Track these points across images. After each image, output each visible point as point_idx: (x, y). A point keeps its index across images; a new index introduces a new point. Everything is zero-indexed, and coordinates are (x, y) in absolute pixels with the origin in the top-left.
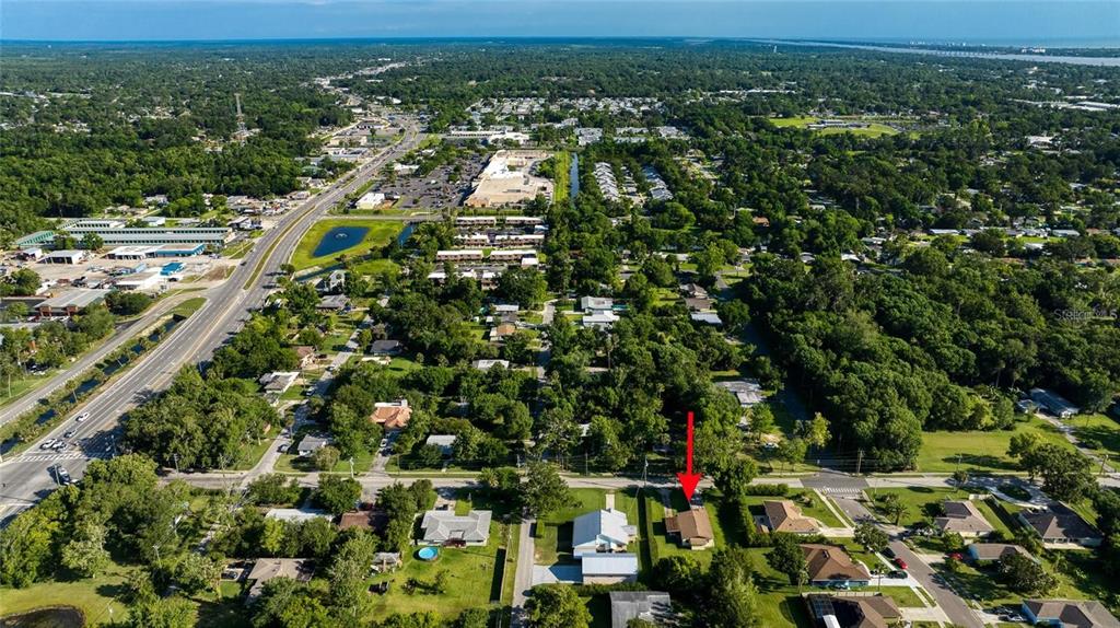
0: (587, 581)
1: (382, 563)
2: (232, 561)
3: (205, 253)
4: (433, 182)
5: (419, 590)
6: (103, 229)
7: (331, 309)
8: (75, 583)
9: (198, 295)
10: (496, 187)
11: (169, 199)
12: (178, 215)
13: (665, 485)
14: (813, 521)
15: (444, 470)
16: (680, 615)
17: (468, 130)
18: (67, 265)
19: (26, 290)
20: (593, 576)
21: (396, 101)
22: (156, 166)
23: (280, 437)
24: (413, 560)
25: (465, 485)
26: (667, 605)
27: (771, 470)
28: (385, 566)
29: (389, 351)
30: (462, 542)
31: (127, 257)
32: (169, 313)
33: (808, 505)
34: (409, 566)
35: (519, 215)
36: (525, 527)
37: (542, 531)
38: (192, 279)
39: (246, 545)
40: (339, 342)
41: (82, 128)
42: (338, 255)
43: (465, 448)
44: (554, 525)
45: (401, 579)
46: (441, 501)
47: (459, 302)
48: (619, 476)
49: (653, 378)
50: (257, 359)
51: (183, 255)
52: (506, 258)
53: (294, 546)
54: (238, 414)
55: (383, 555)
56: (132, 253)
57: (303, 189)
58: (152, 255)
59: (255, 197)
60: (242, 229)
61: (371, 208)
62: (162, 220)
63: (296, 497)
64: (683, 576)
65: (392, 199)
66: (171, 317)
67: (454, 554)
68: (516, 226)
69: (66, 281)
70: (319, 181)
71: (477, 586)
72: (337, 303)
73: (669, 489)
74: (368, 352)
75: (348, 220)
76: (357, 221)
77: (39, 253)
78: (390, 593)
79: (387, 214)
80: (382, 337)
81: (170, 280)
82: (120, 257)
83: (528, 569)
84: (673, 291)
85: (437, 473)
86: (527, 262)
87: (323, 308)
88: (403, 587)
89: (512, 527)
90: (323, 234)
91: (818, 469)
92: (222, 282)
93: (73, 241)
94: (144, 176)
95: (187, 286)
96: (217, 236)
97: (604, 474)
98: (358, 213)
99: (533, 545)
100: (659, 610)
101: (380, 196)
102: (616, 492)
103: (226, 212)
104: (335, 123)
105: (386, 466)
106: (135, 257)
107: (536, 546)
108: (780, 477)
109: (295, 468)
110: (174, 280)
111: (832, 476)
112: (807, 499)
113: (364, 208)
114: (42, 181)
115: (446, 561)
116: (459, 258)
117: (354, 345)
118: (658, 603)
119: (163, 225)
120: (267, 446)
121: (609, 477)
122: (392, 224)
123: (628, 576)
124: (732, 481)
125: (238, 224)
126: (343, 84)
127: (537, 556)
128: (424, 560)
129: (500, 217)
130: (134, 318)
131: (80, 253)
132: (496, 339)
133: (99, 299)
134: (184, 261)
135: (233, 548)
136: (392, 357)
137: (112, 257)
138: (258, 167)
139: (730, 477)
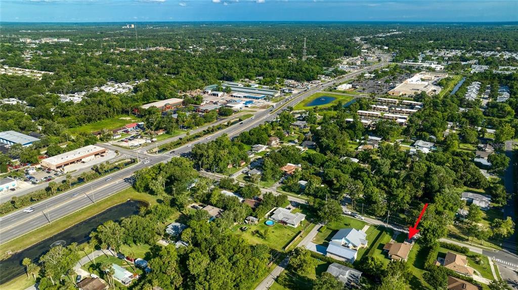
0: (328, 255)
1: (249, 220)
2: (201, 204)
3: (264, 99)
4: (380, 82)
5: (258, 235)
6: (236, 86)
7: (297, 126)
8: (153, 196)
9: (252, 113)
10: (408, 87)
11: (264, 78)
12: (264, 85)
13: (400, 230)
14: (471, 270)
15: (299, 195)
16: (364, 285)
17: (413, 62)
18: (216, 97)
19: (198, 102)
20: (331, 254)
21: (386, 48)
22: (265, 66)
23: (246, 168)
24: (263, 224)
25: (304, 203)
26: (357, 277)
27: (467, 240)
28: (250, 222)
29: (309, 146)
30: (286, 223)
31: (237, 97)
32: (238, 118)
33: (478, 263)
34: (260, 226)
35: (411, 100)
36: (318, 226)
37: (323, 230)
38: (254, 107)
39: (206, 199)
40: (293, 139)
41: (251, 51)
42: (314, 107)
43: (309, 187)
44: (331, 229)
45: (254, 229)
46: (290, 206)
47: (350, 131)
48: (378, 219)
49: (421, 180)
50: (254, 138)
51: (256, 99)
52: (390, 118)
53: (221, 203)
54: (229, 153)
55: (251, 218)
56: (239, 95)
57: (318, 80)
58: (245, 97)
59: (297, 81)
60: (285, 92)
61: (343, 90)
62: (257, 86)
63: (236, 189)
64: (371, 267)
65: (355, 88)
66: (238, 119)
67: (280, 227)
68: (407, 105)
69: (212, 102)
70: (327, 77)
71: (281, 241)
72: (301, 124)
73: (401, 232)
74: (301, 145)
75: (329, 94)
76: (333, 94)
77: (210, 92)
78: (246, 232)
79: (349, 94)
80: (309, 140)
81: (246, 107)
82: (234, 96)
83: (307, 242)
84: (473, 146)
85: (296, 196)
86: (400, 120)
87: (294, 125)
88: (252, 232)
89: (312, 224)
90: (316, 98)
91: (501, 249)
92: (265, 110)
93: (222, 88)
94: (259, 69)
95: (250, 110)
96: (272, 93)
97: (371, 217)
98: (336, 92)
99: (316, 234)
100: (352, 278)
101: (351, 86)
102: (371, 226)
103: (282, 85)
104: (351, 55)
105: (277, 188)
106: (239, 97)
107: (317, 235)
108: (470, 245)
109: (244, 179)
110: (247, 107)
111: (507, 255)
112: (478, 259)
113: (340, 90)
114: (224, 67)
115: (276, 228)
116: (368, 115)
117: (296, 141)
118: (353, 275)
119: (257, 87)
120: (240, 169)
121: (374, 219)
122: (348, 98)
123: (348, 259)
124: (428, 235)
125: (284, 90)
126: (366, 40)
127: (315, 239)
128: (267, 225)
129: (400, 101)
130: (226, 117)
131: (222, 93)
132: (361, 150)
133: (216, 109)
134: (255, 100)
135: (202, 199)
136: (309, 148)
137: (232, 96)
138: (304, 69)
139: (428, 232)
